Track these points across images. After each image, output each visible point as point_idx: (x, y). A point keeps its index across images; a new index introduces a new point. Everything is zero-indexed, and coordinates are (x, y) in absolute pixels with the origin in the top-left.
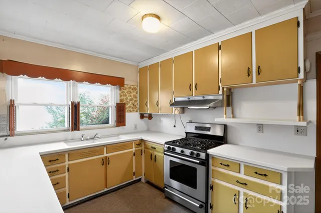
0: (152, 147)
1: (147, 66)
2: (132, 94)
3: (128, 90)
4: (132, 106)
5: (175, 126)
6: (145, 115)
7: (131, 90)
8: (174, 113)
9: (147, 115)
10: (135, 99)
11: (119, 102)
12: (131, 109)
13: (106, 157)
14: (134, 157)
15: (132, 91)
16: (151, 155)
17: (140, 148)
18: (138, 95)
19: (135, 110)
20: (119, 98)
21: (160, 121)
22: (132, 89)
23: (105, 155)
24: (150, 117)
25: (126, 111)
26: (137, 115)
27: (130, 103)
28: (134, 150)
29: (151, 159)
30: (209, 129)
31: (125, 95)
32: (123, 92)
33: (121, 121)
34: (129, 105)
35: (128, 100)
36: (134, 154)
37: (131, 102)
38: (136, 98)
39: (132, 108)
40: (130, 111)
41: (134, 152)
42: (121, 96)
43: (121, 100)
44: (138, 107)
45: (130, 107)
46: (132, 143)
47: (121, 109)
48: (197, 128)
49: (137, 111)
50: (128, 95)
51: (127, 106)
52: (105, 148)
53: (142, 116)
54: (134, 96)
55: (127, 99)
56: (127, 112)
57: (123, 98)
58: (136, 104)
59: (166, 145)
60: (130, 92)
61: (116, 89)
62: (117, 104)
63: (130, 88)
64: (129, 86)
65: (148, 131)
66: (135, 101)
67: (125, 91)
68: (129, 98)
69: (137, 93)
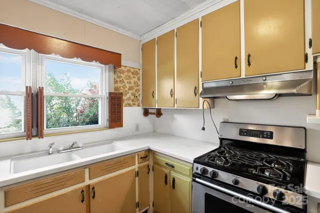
0: (167, 164)
1: (155, 39)
2: (132, 81)
3: (126, 74)
4: (132, 97)
5: (204, 129)
6: (150, 111)
7: (130, 74)
8: (201, 108)
9: (155, 111)
10: (136, 88)
11: (113, 91)
12: (130, 102)
13: (89, 186)
14: (137, 178)
15: (132, 76)
16: (166, 177)
17: (146, 163)
18: (140, 83)
19: (137, 104)
20: (113, 86)
21: (174, 119)
22: (133, 73)
23: (88, 182)
24: (159, 113)
25: (124, 104)
26: (139, 110)
27: (130, 94)
28: (136, 167)
29: (166, 183)
30: (270, 136)
31: (122, 82)
32: (119, 77)
33: (116, 120)
34: (128, 96)
35: (127, 89)
36: (137, 174)
37: (130, 92)
38: (138, 86)
39: (133, 100)
40: (130, 105)
41: (137, 170)
42: (116, 82)
43: (116, 89)
44: (141, 98)
45: (129, 99)
46: (134, 157)
47: (116, 102)
48: (242, 132)
49: (139, 106)
50: (126, 81)
51: (124, 98)
52: (87, 171)
53: (146, 113)
54: (135, 83)
55: (124, 87)
56: (126, 106)
57: (119, 85)
58: (137, 95)
59: (196, 165)
60: (129, 76)
61: (109, 71)
62: (110, 93)
63: (129, 71)
64: (128, 68)
65: (154, 133)
66: (136, 91)
67: (122, 75)
68: (128, 85)
69: (139, 79)
